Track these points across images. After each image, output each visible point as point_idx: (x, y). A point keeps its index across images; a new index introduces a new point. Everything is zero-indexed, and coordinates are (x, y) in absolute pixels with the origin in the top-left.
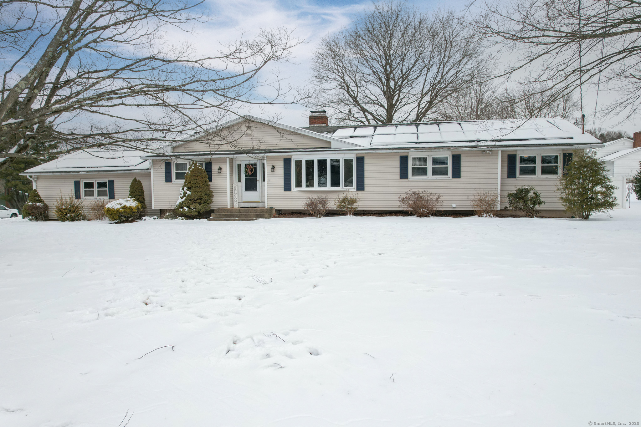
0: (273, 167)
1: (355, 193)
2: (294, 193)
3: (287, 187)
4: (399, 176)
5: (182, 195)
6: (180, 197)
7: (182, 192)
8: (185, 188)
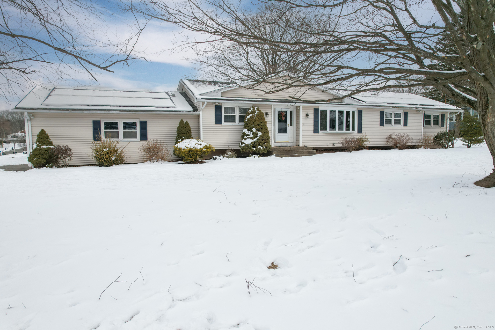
0: (307, 115)
1: (357, 135)
2: (320, 135)
3: (316, 131)
4: (379, 124)
5: (252, 136)
6: (248, 138)
7: (249, 133)
8: (254, 130)
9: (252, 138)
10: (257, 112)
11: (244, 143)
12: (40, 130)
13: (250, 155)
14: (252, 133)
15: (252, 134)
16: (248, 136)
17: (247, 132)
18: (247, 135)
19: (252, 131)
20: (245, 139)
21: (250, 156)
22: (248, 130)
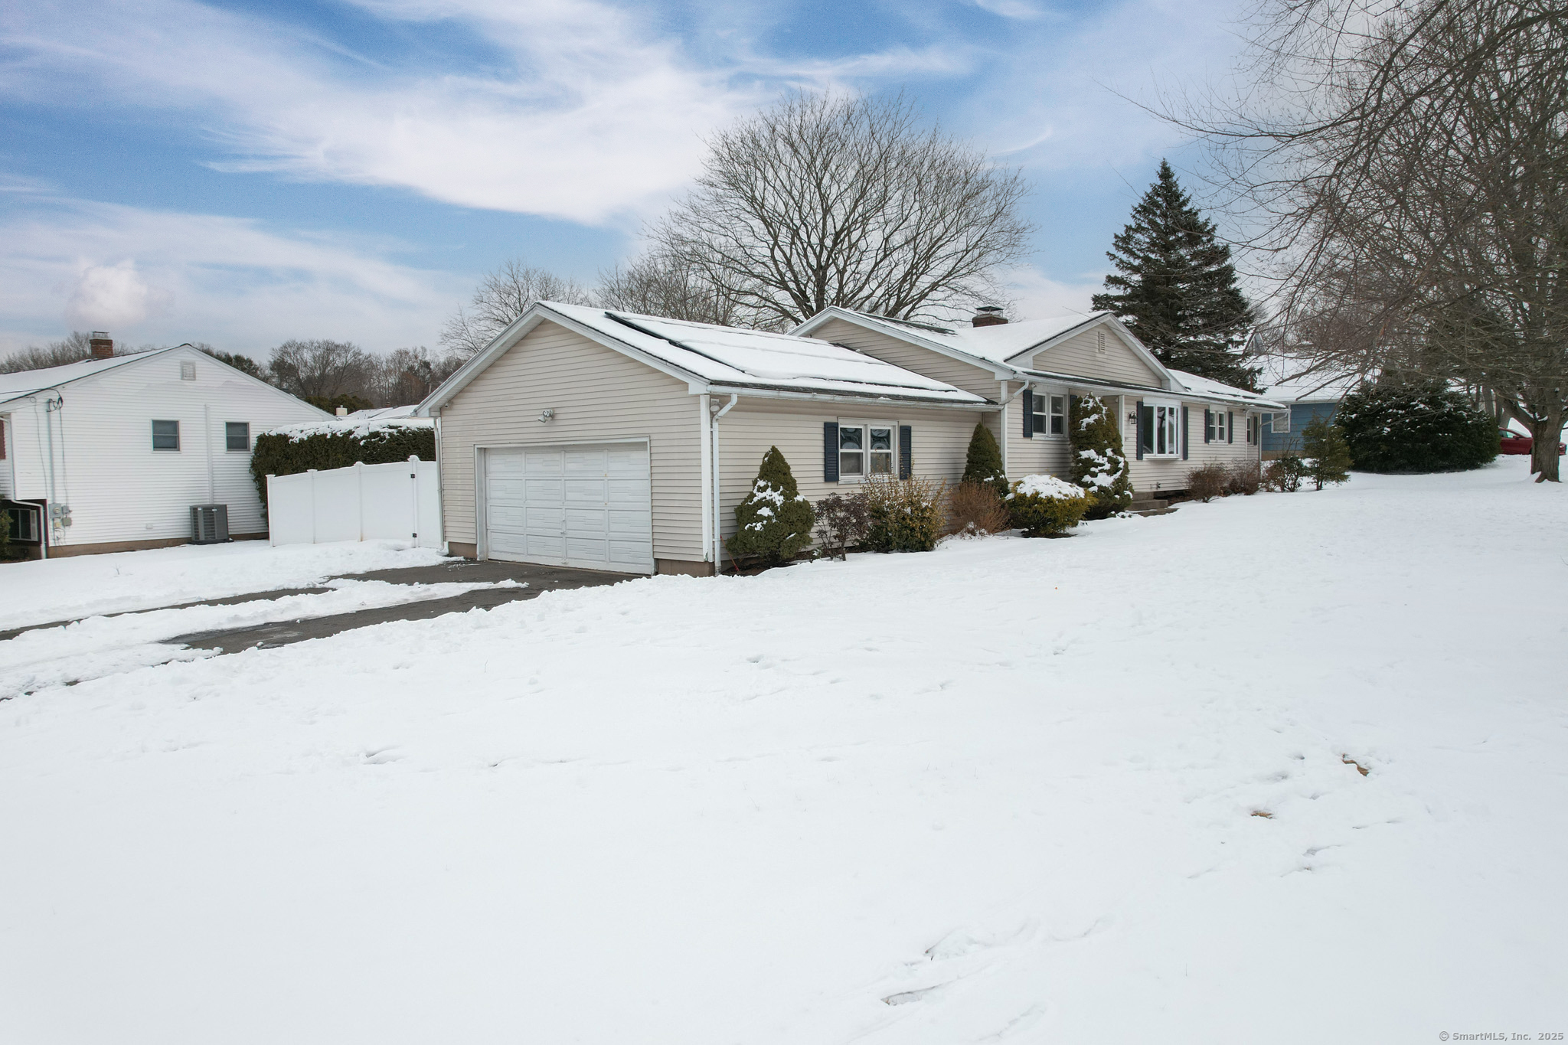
0: (1130, 417)
1: (1182, 463)
3: (1139, 454)
5: (1107, 466)
6: (1101, 471)
7: (1101, 460)
8: (1109, 451)
9: (1110, 473)
10: (1104, 408)
11: (1092, 484)
12: (769, 449)
13: (1113, 512)
14: (1106, 459)
15: (1109, 462)
16: (1100, 468)
17: (1097, 457)
18: (1097, 465)
19: (1104, 455)
20: (1094, 475)
21: (1114, 516)
22: (1098, 454)
